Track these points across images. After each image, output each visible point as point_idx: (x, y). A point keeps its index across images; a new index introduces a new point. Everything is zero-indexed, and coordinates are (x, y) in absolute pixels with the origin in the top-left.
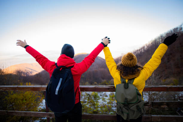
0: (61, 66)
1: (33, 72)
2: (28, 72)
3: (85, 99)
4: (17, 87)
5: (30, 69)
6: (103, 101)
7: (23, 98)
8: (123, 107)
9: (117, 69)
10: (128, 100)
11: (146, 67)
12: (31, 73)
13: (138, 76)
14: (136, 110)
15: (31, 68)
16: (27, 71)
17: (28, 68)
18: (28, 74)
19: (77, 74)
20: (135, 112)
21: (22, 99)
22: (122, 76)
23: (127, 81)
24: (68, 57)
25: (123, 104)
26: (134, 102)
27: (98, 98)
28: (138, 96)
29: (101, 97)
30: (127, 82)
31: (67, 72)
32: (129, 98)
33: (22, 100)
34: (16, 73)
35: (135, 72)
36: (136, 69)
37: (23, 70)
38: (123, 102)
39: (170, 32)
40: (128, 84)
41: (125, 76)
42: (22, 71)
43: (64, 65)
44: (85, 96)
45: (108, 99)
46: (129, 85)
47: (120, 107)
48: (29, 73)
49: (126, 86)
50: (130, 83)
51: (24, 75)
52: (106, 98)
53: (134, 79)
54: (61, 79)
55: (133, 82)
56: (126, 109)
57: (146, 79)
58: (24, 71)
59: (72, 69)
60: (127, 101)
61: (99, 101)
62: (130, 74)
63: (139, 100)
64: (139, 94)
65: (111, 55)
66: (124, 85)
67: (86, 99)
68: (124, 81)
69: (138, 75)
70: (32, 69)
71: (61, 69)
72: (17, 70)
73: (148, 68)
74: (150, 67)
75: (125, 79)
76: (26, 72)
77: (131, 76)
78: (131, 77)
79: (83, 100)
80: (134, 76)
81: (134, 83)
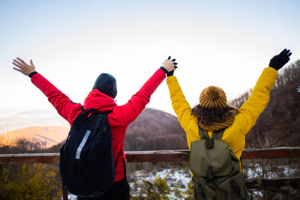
0: (91, 109)
1: (48, 142)
2: (39, 142)
3: (142, 192)
4: (13, 157)
5: (42, 137)
6: (176, 196)
7: (26, 190)
8: (206, 184)
9: (191, 114)
10: (214, 169)
11: (245, 109)
12: (44, 144)
13: (231, 125)
14: (229, 189)
15: (44, 136)
16: (37, 141)
17: (39, 135)
18: (38, 145)
19: (118, 124)
20: (229, 195)
21: (23, 191)
22: (202, 126)
23: (210, 134)
24: (104, 95)
25: (205, 178)
26: (226, 173)
27: (166, 191)
28: (233, 162)
29: (172, 188)
30: (211, 137)
31: (100, 119)
32: (216, 165)
33: (24, 193)
34: (17, 144)
35: (225, 117)
36: (226, 112)
37: (29, 138)
38: (204, 174)
39: (291, 67)
40: (212, 139)
41: (208, 124)
42: (27, 140)
43: (96, 108)
44: (142, 187)
45: (186, 193)
46: (216, 142)
47: (200, 186)
48: (41, 144)
49: (210, 145)
50: (217, 138)
51: (31, 147)
52: (182, 190)
53: (223, 130)
54: (88, 132)
55: (222, 136)
56: (210, 187)
57: (246, 130)
58: (31, 141)
59: (109, 115)
60: (212, 173)
61: (168, 195)
62: (215, 121)
63: (236, 169)
64: (234, 159)
65: (181, 91)
66: (206, 141)
67: (144, 193)
68: (205, 135)
69: (231, 122)
70: (46, 136)
71: (90, 115)
72: (19, 138)
73: (249, 111)
74: (252, 109)
75: (207, 131)
76: (34, 142)
77: (218, 124)
78: (218, 126)
79: (138, 195)
80: (224, 125)
81: (223, 138)
